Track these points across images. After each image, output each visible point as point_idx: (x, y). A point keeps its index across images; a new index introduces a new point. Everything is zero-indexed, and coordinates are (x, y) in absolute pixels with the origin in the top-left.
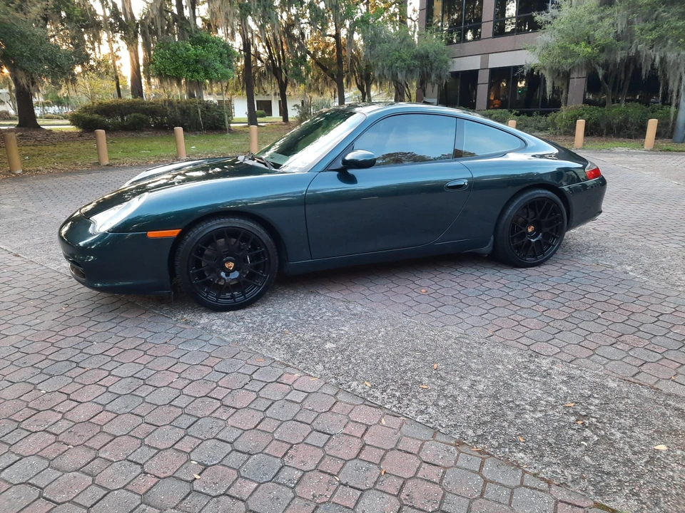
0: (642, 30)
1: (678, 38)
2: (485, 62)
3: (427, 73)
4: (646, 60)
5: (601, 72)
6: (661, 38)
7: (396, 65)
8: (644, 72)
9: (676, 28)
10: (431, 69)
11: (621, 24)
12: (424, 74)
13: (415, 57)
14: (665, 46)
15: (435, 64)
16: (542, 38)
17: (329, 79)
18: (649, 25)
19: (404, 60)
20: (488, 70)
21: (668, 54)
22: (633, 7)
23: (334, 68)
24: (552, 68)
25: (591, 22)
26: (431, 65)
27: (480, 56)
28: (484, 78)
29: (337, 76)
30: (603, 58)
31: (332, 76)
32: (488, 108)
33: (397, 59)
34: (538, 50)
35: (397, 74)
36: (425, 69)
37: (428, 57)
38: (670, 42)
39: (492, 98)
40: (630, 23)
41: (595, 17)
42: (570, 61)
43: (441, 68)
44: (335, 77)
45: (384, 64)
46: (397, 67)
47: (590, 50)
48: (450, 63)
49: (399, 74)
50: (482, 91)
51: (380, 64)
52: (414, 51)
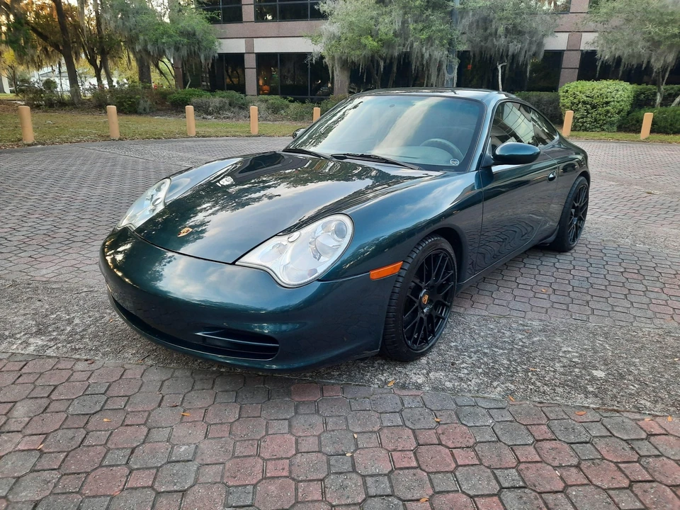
0: (414, 29)
1: (442, 39)
2: (250, 46)
3: (195, 51)
4: (417, 57)
5: (382, 64)
6: (429, 39)
7: (163, 41)
8: (413, 67)
9: (440, 31)
10: (199, 49)
11: (398, 22)
12: (191, 53)
13: (182, 34)
14: (432, 46)
15: (204, 44)
16: (326, 27)
17: (50, 49)
18: (420, 26)
19: (170, 36)
20: (255, 55)
21: (436, 53)
22: (406, 9)
23: (58, 37)
24: (341, 58)
25: (372, 18)
26: (198, 44)
27: (244, 39)
28: (250, 62)
29: (63, 46)
30: (384, 51)
31: (56, 46)
32: (258, 94)
33: (163, 34)
34: (324, 40)
35: (164, 51)
36: (192, 48)
37: (194, 35)
38: (437, 42)
39: (261, 82)
40: (404, 22)
41: (374, 13)
42: (358, 52)
43: (210, 49)
44: (61, 48)
45: (146, 38)
46: (164, 43)
47: (375, 44)
48: (216, 43)
49: (167, 51)
50: (251, 76)
51: (141, 37)
52: (179, 26)
